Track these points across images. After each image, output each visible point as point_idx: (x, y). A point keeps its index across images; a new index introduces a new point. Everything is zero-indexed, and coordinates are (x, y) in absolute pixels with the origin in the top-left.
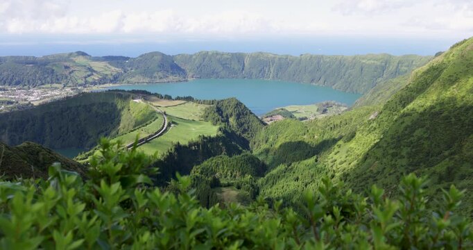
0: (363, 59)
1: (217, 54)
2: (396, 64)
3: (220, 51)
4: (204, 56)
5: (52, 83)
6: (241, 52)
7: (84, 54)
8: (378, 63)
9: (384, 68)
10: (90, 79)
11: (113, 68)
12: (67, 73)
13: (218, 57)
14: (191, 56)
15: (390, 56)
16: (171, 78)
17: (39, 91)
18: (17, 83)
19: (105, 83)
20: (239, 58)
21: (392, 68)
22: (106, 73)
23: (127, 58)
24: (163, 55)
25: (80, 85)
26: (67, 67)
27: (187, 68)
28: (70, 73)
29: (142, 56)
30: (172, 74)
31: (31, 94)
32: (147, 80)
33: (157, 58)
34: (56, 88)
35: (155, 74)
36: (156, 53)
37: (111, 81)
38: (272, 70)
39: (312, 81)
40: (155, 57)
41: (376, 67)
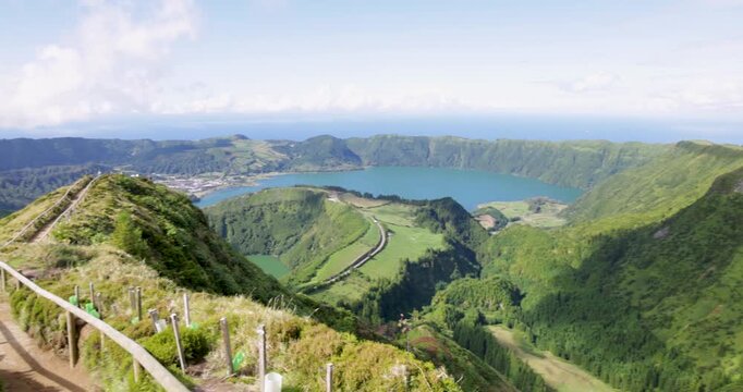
0: (576, 145)
1: (397, 138)
2: (617, 153)
3: (400, 134)
4: (383, 139)
5: (213, 171)
6: (426, 135)
7: (243, 137)
8: (595, 151)
9: (601, 158)
10: (252, 167)
11: (277, 154)
12: (228, 159)
13: (399, 141)
14: (366, 140)
15: (610, 144)
16: (345, 165)
17: (200, 180)
18: (176, 171)
19: (269, 171)
20: (423, 142)
21: (612, 157)
22: (270, 159)
23: (291, 142)
24: (334, 139)
25: (243, 174)
26: (228, 153)
27: (362, 153)
28: (232, 160)
29: (309, 140)
30: (346, 161)
31: (191, 184)
32: (318, 168)
33: (328, 142)
34: (218, 177)
35: (326, 162)
36: (326, 137)
37: (277, 169)
38: (462, 157)
39: (513, 171)
40: (325, 142)
41: (593, 156)
